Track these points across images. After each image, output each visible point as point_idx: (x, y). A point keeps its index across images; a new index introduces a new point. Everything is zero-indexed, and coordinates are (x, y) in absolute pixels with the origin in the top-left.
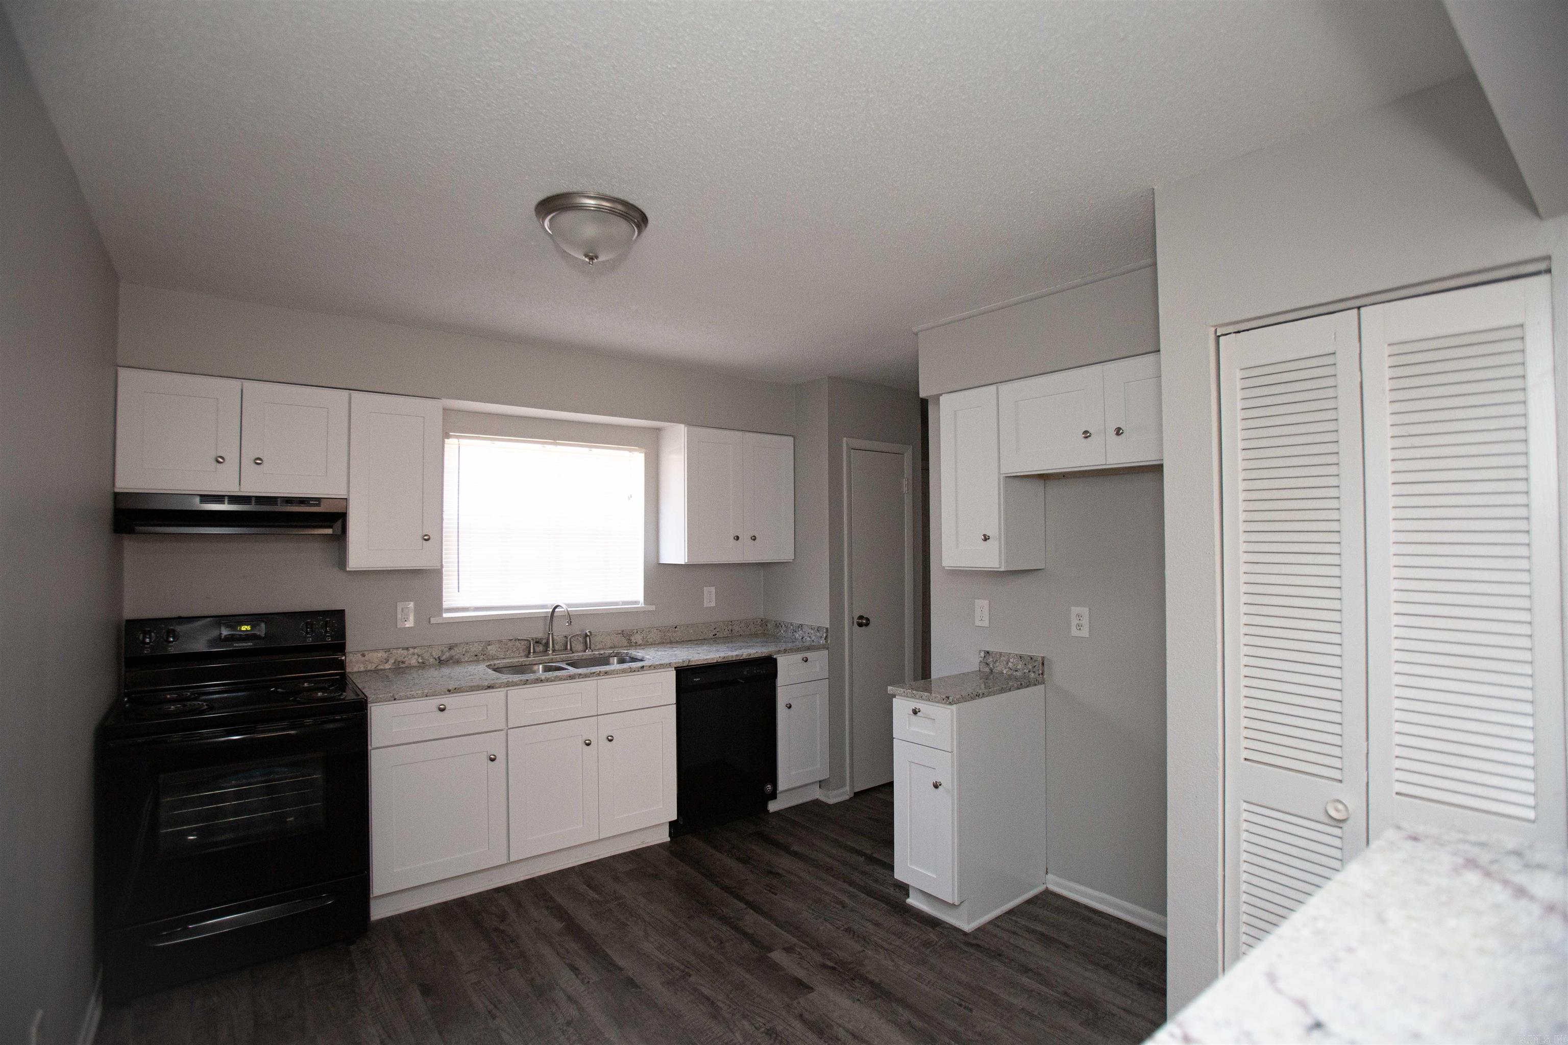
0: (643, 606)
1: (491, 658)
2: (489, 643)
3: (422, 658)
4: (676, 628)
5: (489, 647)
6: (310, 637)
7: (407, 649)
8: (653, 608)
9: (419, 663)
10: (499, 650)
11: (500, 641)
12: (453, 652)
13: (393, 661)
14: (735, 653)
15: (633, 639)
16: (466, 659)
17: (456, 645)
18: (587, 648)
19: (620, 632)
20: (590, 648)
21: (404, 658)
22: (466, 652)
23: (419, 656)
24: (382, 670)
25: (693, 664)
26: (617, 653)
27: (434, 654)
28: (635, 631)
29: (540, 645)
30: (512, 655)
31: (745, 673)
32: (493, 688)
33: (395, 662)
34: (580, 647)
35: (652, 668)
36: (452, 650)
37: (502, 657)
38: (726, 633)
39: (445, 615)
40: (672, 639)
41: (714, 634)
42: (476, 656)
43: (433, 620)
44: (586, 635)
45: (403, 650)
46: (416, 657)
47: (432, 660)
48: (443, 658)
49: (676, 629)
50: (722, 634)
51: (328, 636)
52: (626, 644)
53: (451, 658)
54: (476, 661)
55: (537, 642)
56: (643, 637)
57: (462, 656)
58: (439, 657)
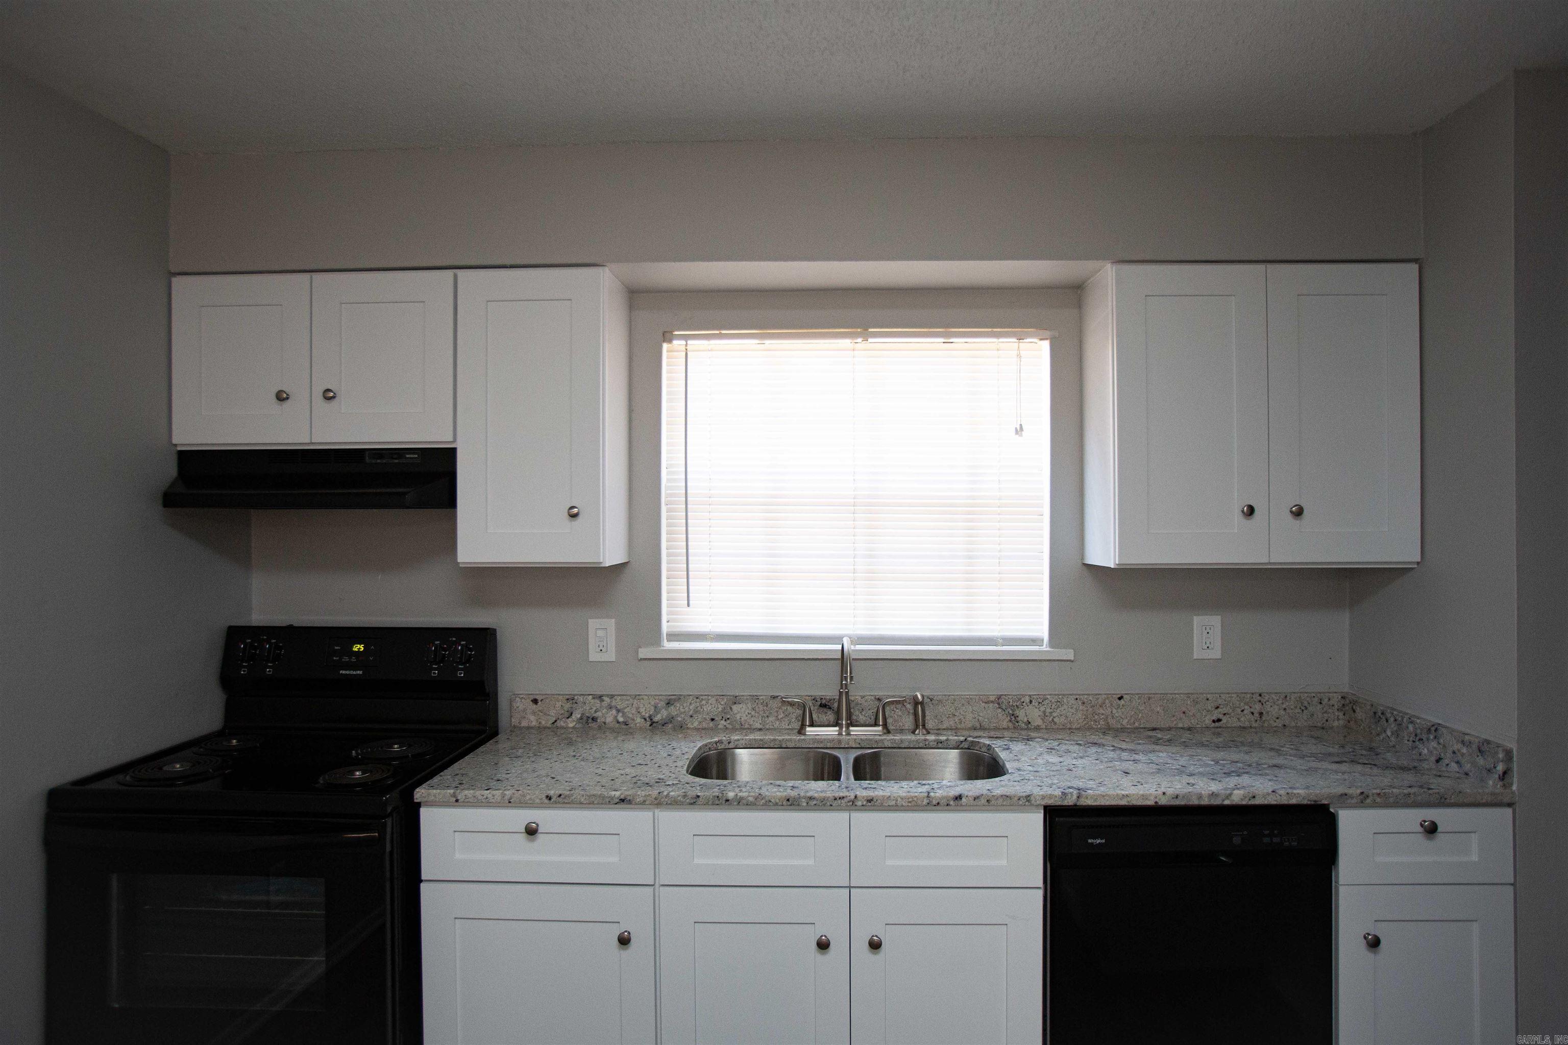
0: (1048, 649)
1: (738, 726)
2: (736, 700)
3: (624, 714)
4: (1120, 698)
5: (735, 707)
6: (435, 669)
7: (600, 697)
8: (1069, 654)
9: (618, 722)
10: (753, 713)
11: (755, 698)
12: (673, 710)
13: (579, 716)
14: (1214, 787)
15: (1021, 714)
16: (696, 724)
17: (679, 698)
18: (917, 727)
19: (992, 698)
20: (924, 726)
21: (596, 712)
22: (696, 712)
23: (618, 711)
24: (562, 728)
25: (1090, 802)
26: (973, 742)
27: (642, 710)
28: (1027, 699)
29: (829, 712)
30: (777, 724)
31: (1237, 840)
32: (630, 802)
33: (581, 718)
34: (908, 722)
35: (983, 801)
36: (672, 707)
37: (758, 726)
38: (1246, 720)
39: (668, 645)
40: (1111, 721)
41: (1214, 718)
42: (713, 720)
43: (644, 653)
44: (916, 703)
45: (594, 698)
46: (614, 712)
47: (638, 720)
48: (657, 718)
49: (1122, 702)
50: (1235, 720)
51: (461, 669)
52: (1005, 724)
53: (671, 719)
54: (712, 729)
55: (823, 706)
56: (1044, 712)
57: (688, 719)
58: (650, 717)
